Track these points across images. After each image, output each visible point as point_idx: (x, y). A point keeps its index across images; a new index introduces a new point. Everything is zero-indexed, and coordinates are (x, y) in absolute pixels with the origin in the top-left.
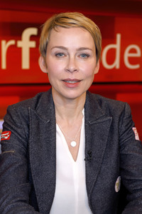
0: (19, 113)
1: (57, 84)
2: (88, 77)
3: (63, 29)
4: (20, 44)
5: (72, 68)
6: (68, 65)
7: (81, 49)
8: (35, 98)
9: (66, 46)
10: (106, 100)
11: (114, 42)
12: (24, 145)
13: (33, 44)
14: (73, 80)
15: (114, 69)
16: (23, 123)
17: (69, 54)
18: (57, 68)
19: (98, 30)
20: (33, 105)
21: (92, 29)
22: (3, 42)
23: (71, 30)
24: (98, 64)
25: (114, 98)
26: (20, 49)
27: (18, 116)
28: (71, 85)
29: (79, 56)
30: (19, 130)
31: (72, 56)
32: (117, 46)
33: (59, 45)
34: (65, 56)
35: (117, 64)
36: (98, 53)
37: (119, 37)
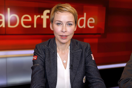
0: (41, 48)
1: (57, 37)
2: (71, 34)
3: (60, 13)
4: (42, 17)
5: (64, 30)
6: (62, 29)
7: (68, 22)
8: (48, 41)
9: (61, 20)
10: (79, 42)
11: (83, 17)
12: (43, 62)
13: (48, 17)
14: (64, 36)
15: (83, 28)
16: (43, 52)
17: (63, 24)
18: (58, 30)
19: (76, 12)
20: (47, 44)
21: (73, 12)
22: (35, 16)
23: (64, 13)
24: (76, 26)
25: (83, 41)
26: (42, 19)
27: (40, 49)
28: (63, 38)
29: (67, 25)
30: (41, 55)
31: (64, 25)
32: (84, 18)
33: (59, 20)
34: (61, 25)
35: (84, 26)
36: (76, 22)
37: (85, 14)
